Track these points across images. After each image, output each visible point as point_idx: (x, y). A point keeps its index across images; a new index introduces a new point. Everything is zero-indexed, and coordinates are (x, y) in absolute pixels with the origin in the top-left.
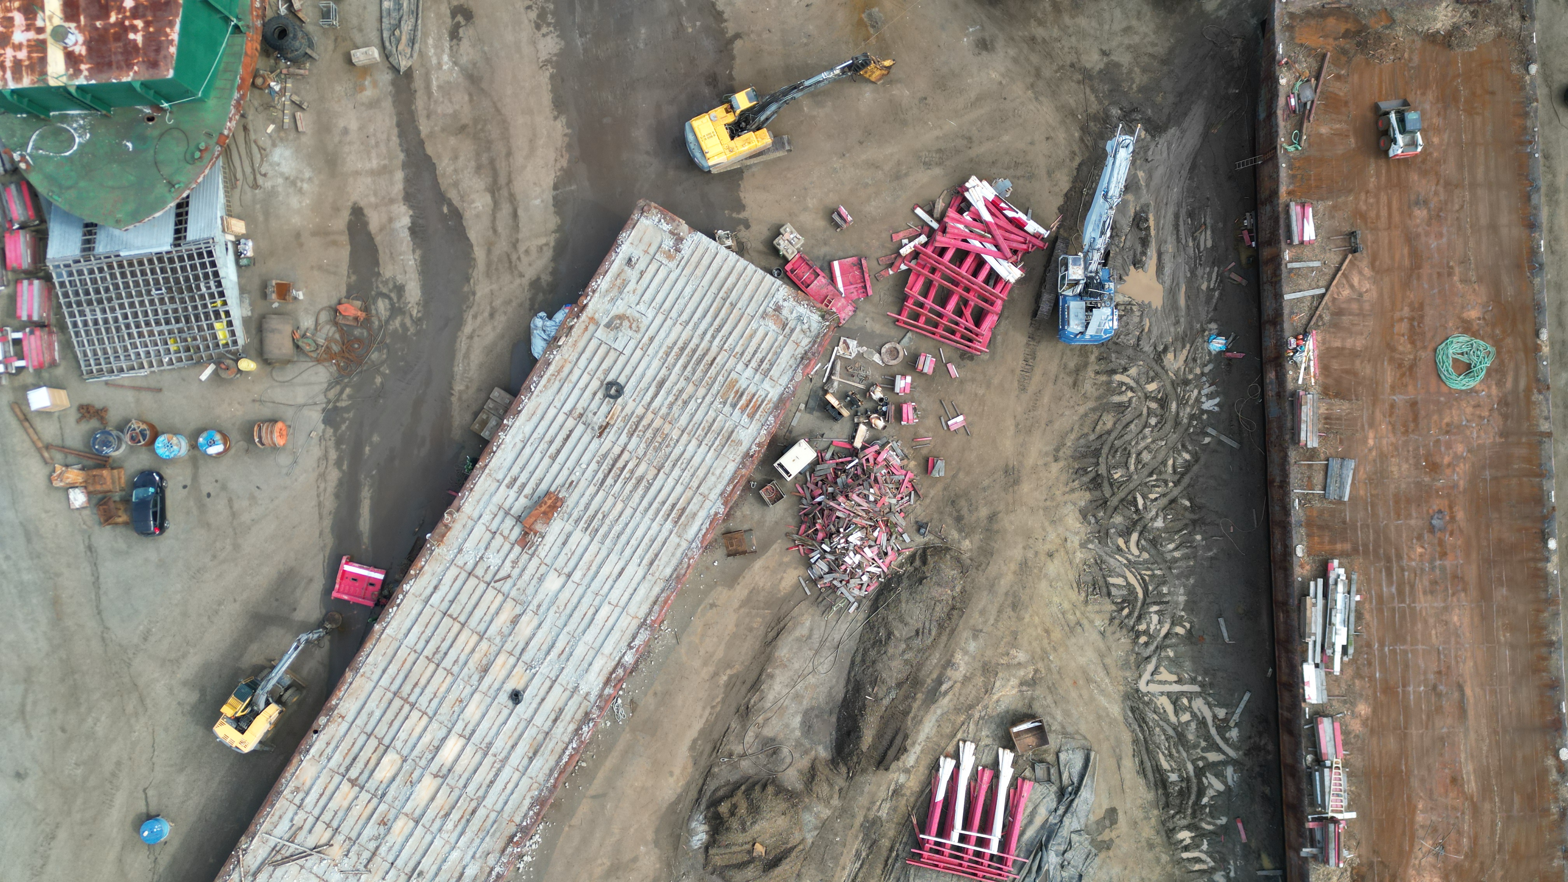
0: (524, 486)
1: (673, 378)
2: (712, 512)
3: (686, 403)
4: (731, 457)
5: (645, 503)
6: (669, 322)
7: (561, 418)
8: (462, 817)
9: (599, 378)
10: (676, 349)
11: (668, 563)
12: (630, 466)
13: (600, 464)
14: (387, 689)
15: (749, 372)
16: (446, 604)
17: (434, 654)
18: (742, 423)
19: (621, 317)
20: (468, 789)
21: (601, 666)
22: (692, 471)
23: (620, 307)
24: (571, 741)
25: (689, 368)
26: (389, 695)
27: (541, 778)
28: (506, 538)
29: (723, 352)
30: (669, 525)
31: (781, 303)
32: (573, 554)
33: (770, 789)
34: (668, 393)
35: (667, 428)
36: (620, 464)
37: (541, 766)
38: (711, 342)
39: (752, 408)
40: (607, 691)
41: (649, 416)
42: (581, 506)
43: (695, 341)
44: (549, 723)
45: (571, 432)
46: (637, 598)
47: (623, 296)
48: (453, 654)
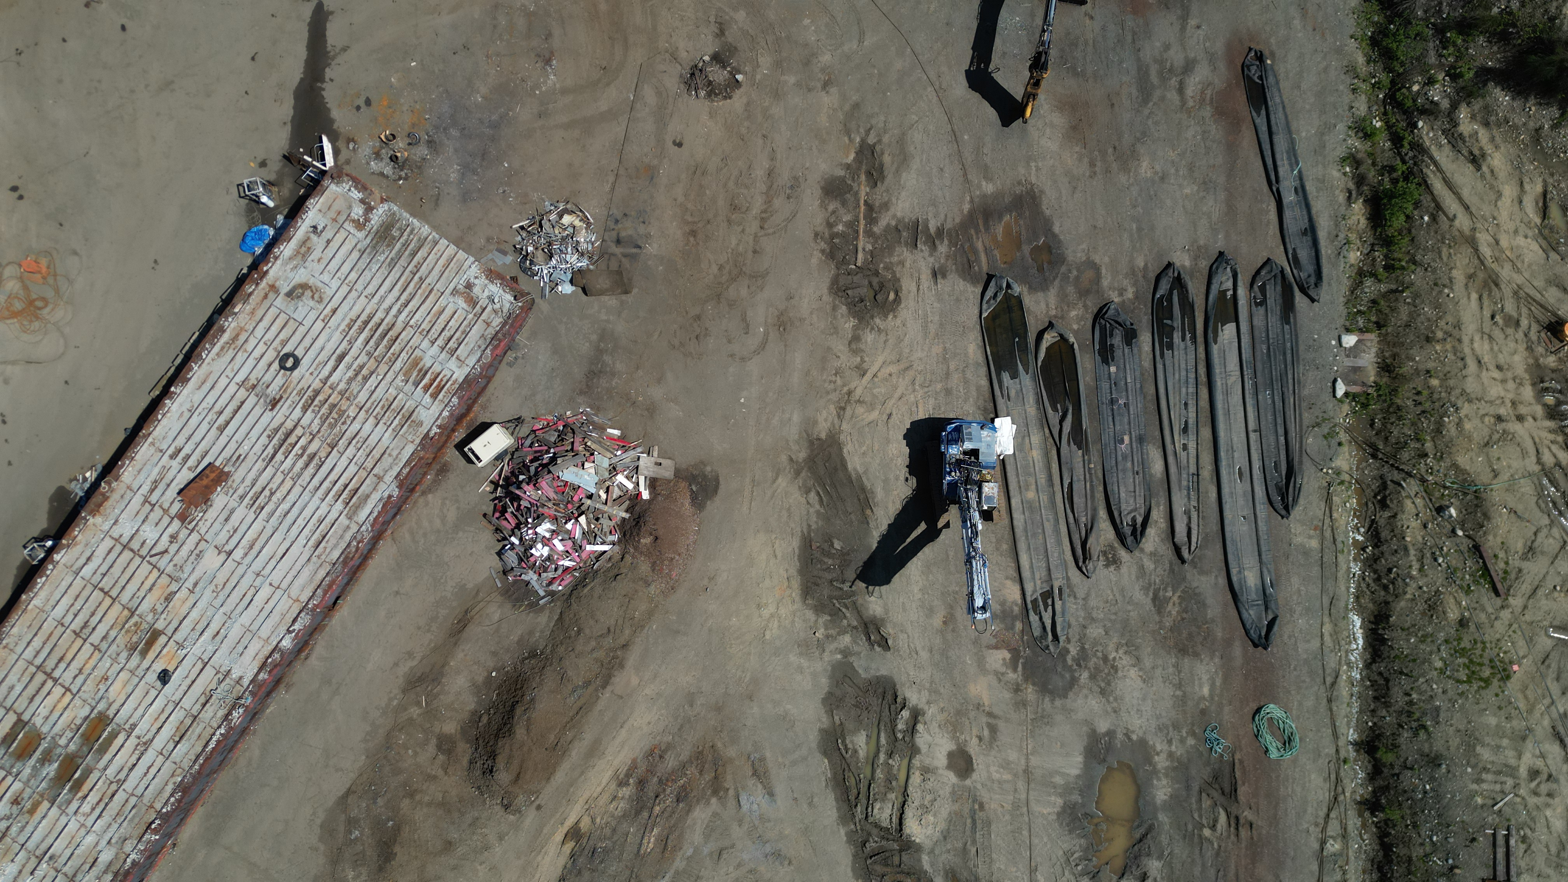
0: (188, 457)
1: (354, 352)
2: (386, 494)
3: (366, 379)
4: (410, 438)
5: (316, 481)
6: (354, 294)
7: (233, 388)
8: (101, 800)
9: (275, 349)
10: (359, 323)
11: (335, 546)
12: (302, 442)
13: (270, 438)
14: (31, 663)
15: (435, 349)
16: (98, 577)
17: (83, 628)
18: (423, 403)
19: (304, 286)
20: (108, 772)
21: (256, 651)
22: (368, 451)
23: (301, 276)
24: (219, 727)
25: (372, 343)
26: (32, 669)
27: (186, 765)
28: (166, 511)
29: (409, 328)
30: (339, 505)
31: (472, 280)
32: (235, 531)
34: (349, 368)
35: (344, 404)
36: (292, 439)
37: (186, 752)
38: (396, 317)
39: (435, 389)
40: (261, 676)
41: (327, 390)
42: (248, 482)
43: (380, 315)
44: (198, 706)
45: (243, 403)
46: (301, 580)
47: (307, 264)
48: (101, 630)
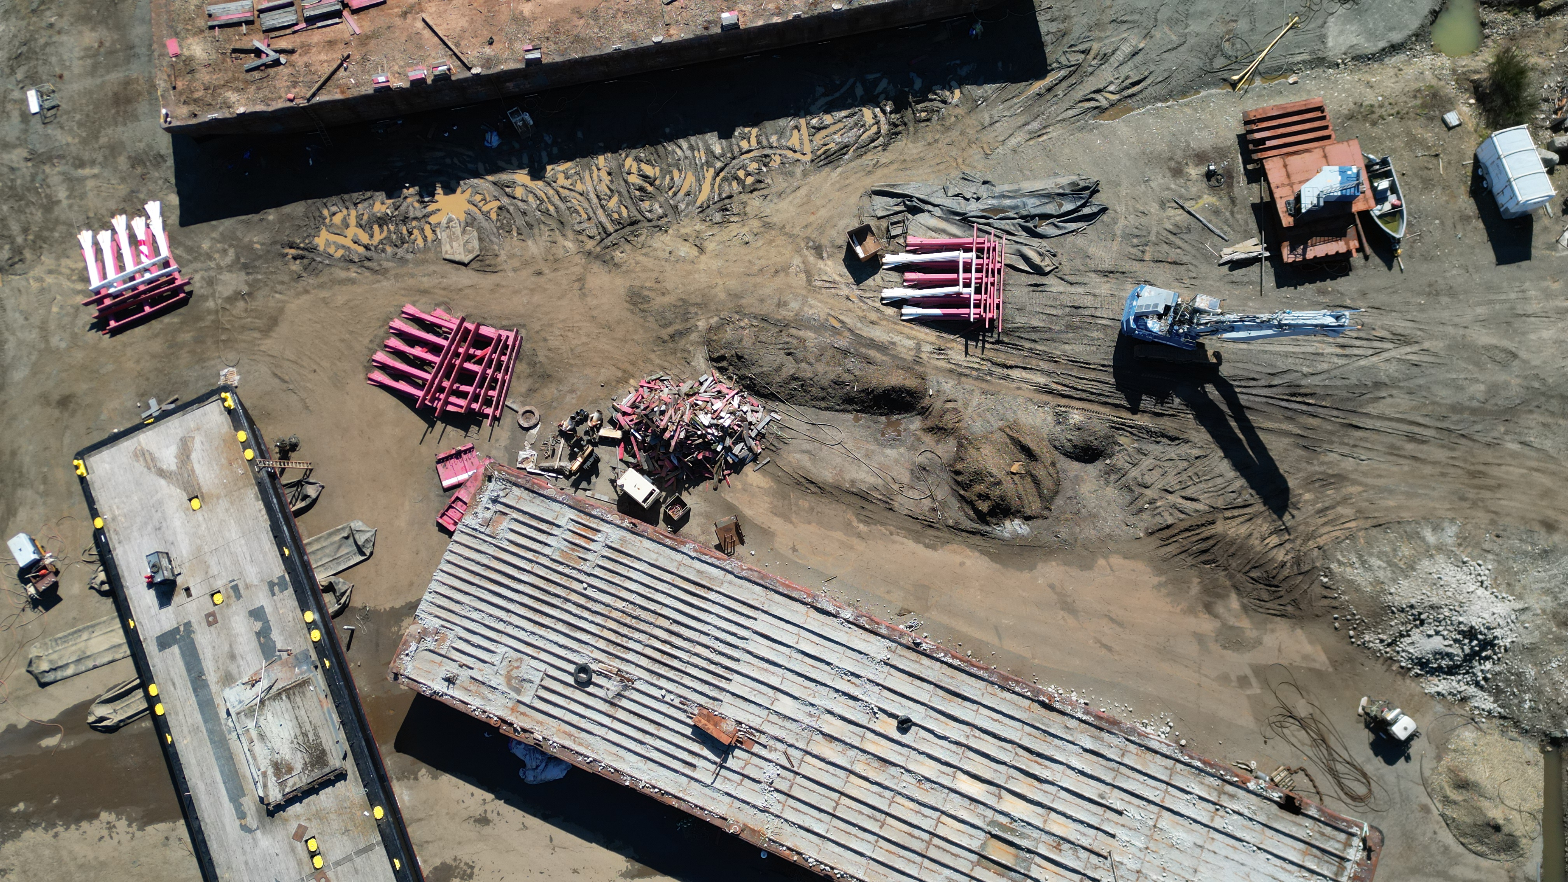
0: (691, 753)
1: (566, 617)
3: (587, 598)
4: (638, 545)
5: (691, 623)
6: (508, 630)
7: (619, 726)
8: (1035, 762)
9: (573, 693)
10: (534, 617)
11: (749, 590)
12: (659, 645)
13: (658, 675)
14: (921, 866)
15: (550, 540)
16: (822, 816)
17: (875, 820)
18: (602, 539)
19: (509, 678)
21: (860, 641)
22: (654, 581)
23: (499, 682)
24: (939, 660)
25: (554, 601)
26: (926, 862)
28: (747, 763)
30: (712, 596)
31: (480, 521)
32: (753, 689)
33: (959, 466)
34: (581, 618)
35: (615, 613)
36: (659, 656)
38: (525, 584)
39: (588, 532)
40: (883, 631)
41: (606, 634)
42: (706, 689)
43: (526, 600)
44: (925, 685)
46: (788, 616)
47: (486, 681)
48: (873, 800)
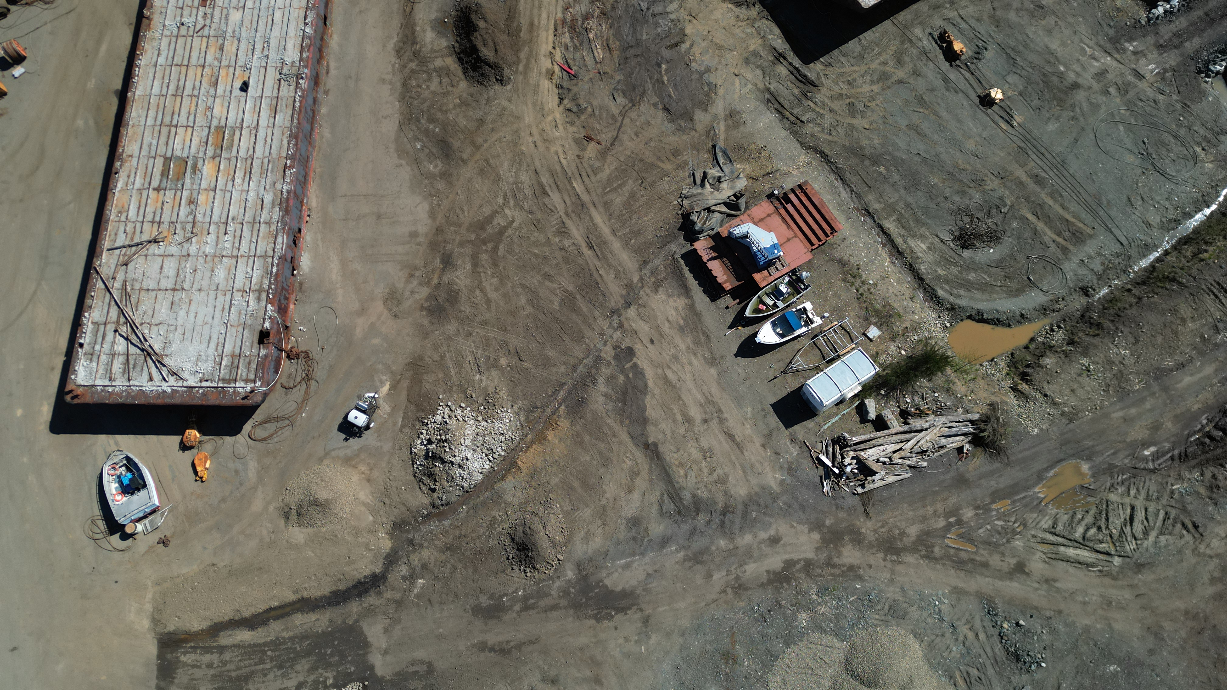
8: (245, 173)
14: (154, 125)
17: (176, 91)
20: (241, 154)
21: (293, 43)
26: (157, 128)
27: (288, 123)
28: (191, 6)
40: (305, 56)
44: (275, 92)
48: (189, 85)
